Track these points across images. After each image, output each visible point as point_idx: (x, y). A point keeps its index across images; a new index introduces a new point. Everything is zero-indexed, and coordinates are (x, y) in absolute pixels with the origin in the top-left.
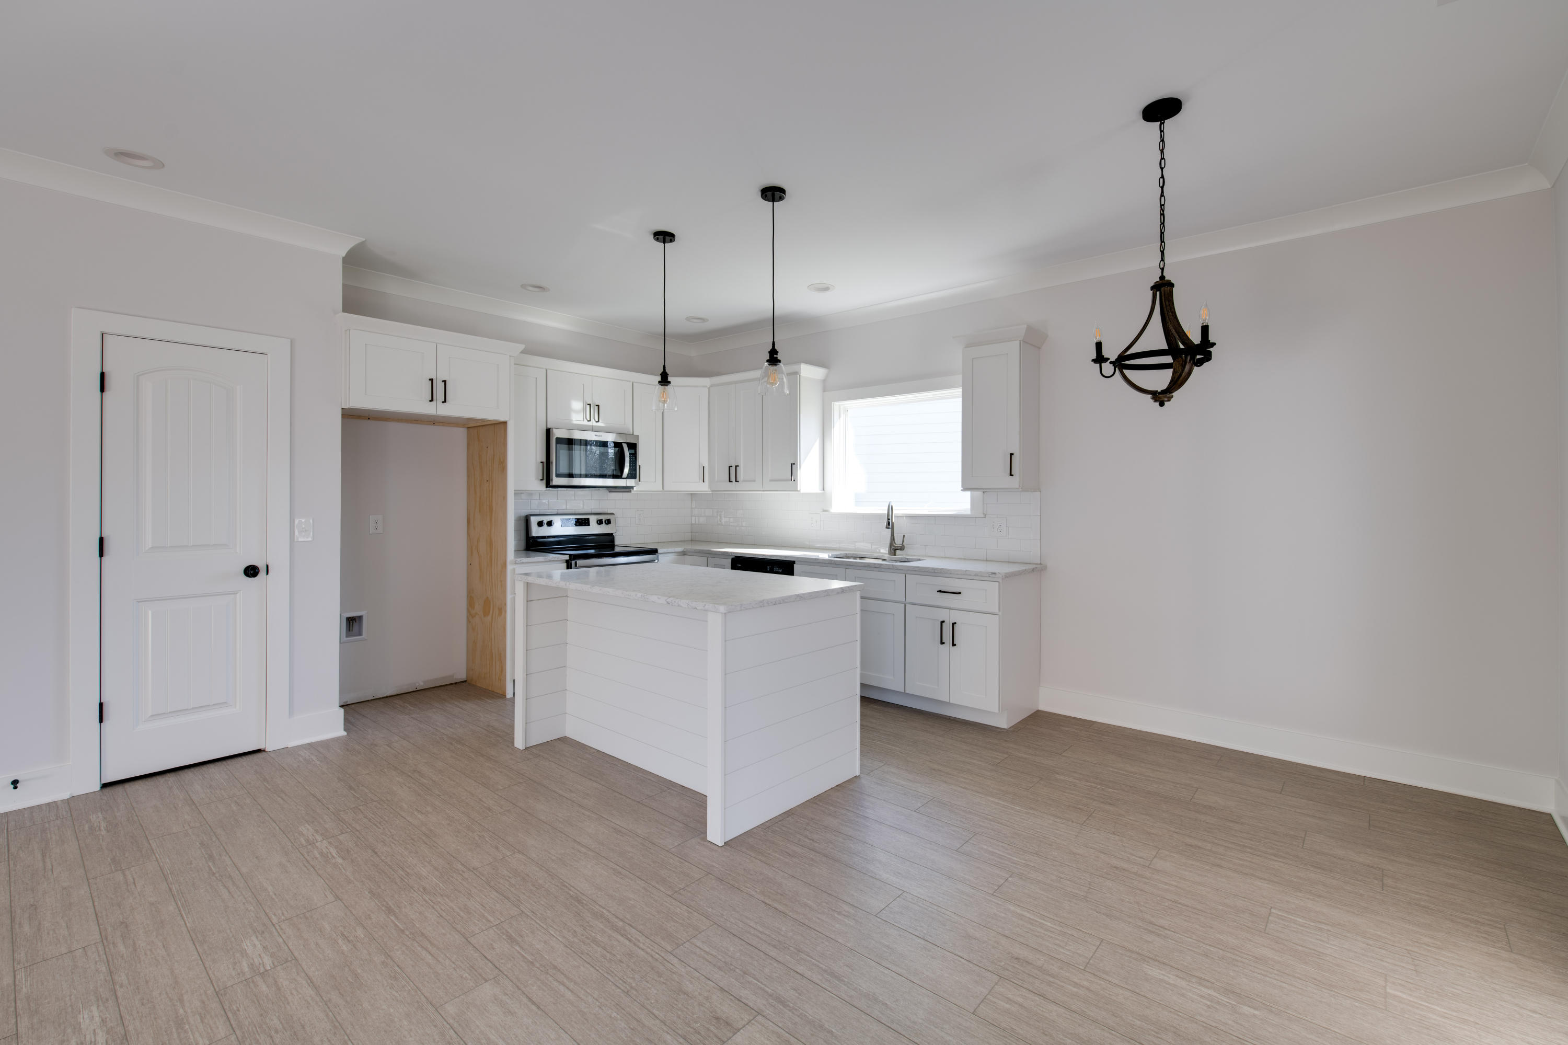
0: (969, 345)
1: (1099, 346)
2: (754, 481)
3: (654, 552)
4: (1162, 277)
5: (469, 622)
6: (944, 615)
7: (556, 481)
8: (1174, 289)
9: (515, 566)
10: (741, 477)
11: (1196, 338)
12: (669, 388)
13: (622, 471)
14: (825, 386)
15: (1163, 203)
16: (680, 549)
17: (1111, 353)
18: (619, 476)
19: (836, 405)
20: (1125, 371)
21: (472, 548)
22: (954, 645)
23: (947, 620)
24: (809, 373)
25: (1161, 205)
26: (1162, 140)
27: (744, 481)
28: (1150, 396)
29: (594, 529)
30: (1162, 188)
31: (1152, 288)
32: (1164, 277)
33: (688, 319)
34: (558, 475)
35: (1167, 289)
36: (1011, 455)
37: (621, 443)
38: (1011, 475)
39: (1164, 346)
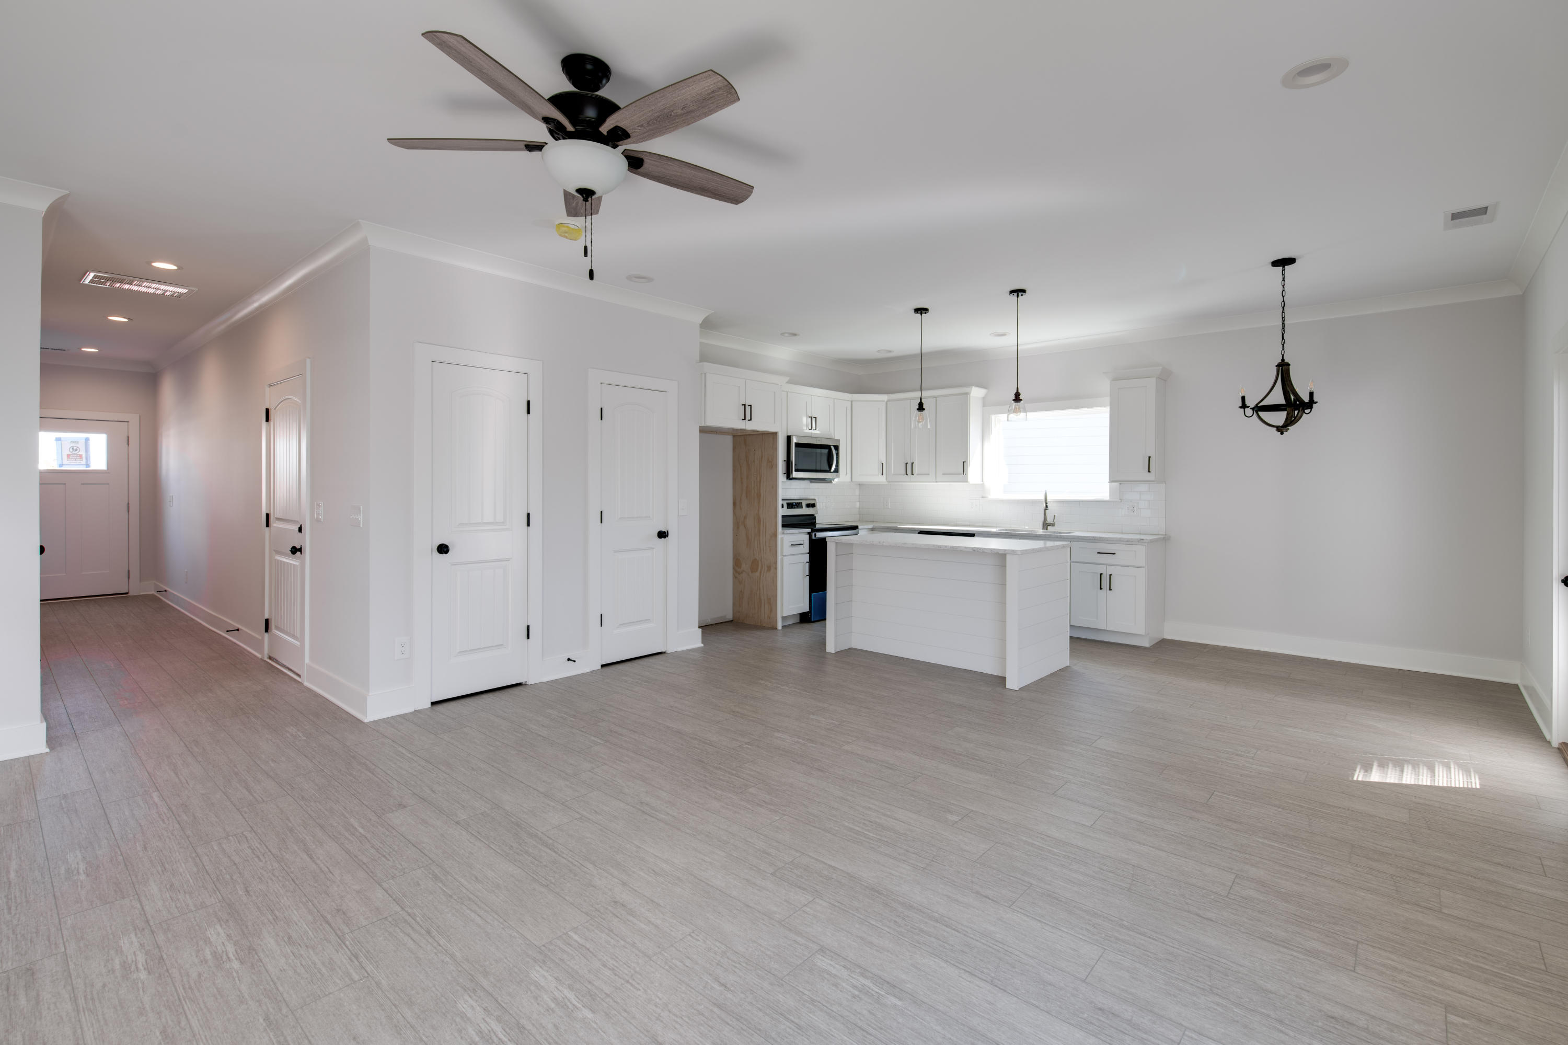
0: (1115, 379)
1: (1243, 398)
2: (929, 474)
3: (856, 528)
4: (1283, 360)
5: (734, 577)
6: (1102, 569)
7: (795, 474)
8: (1290, 367)
9: (783, 536)
10: (916, 471)
11: (1306, 399)
12: (924, 412)
13: (830, 467)
14: (985, 403)
15: (1283, 316)
16: (870, 526)
17: (1251, 403)
18: (829, 471)
19: (993, 417)
20: (1260, 413)
21: (738, 523)
22: (1110, 589)
23: (1104, 573)
24: (977, 393)
25: (1283, 318)
26: (1284, 279)
27: (918, 474)
28: (1275, 428)
29: (804, 511)
30: (1283, 308)
31: (1277, 366)
32: (1284, 360)
33: (878, 351)
34: (797, 470)
35: (1286, 367)
36: (1149, 457)
37: (830, 446)
38: (1149, 472)
39: (1283, 402)
